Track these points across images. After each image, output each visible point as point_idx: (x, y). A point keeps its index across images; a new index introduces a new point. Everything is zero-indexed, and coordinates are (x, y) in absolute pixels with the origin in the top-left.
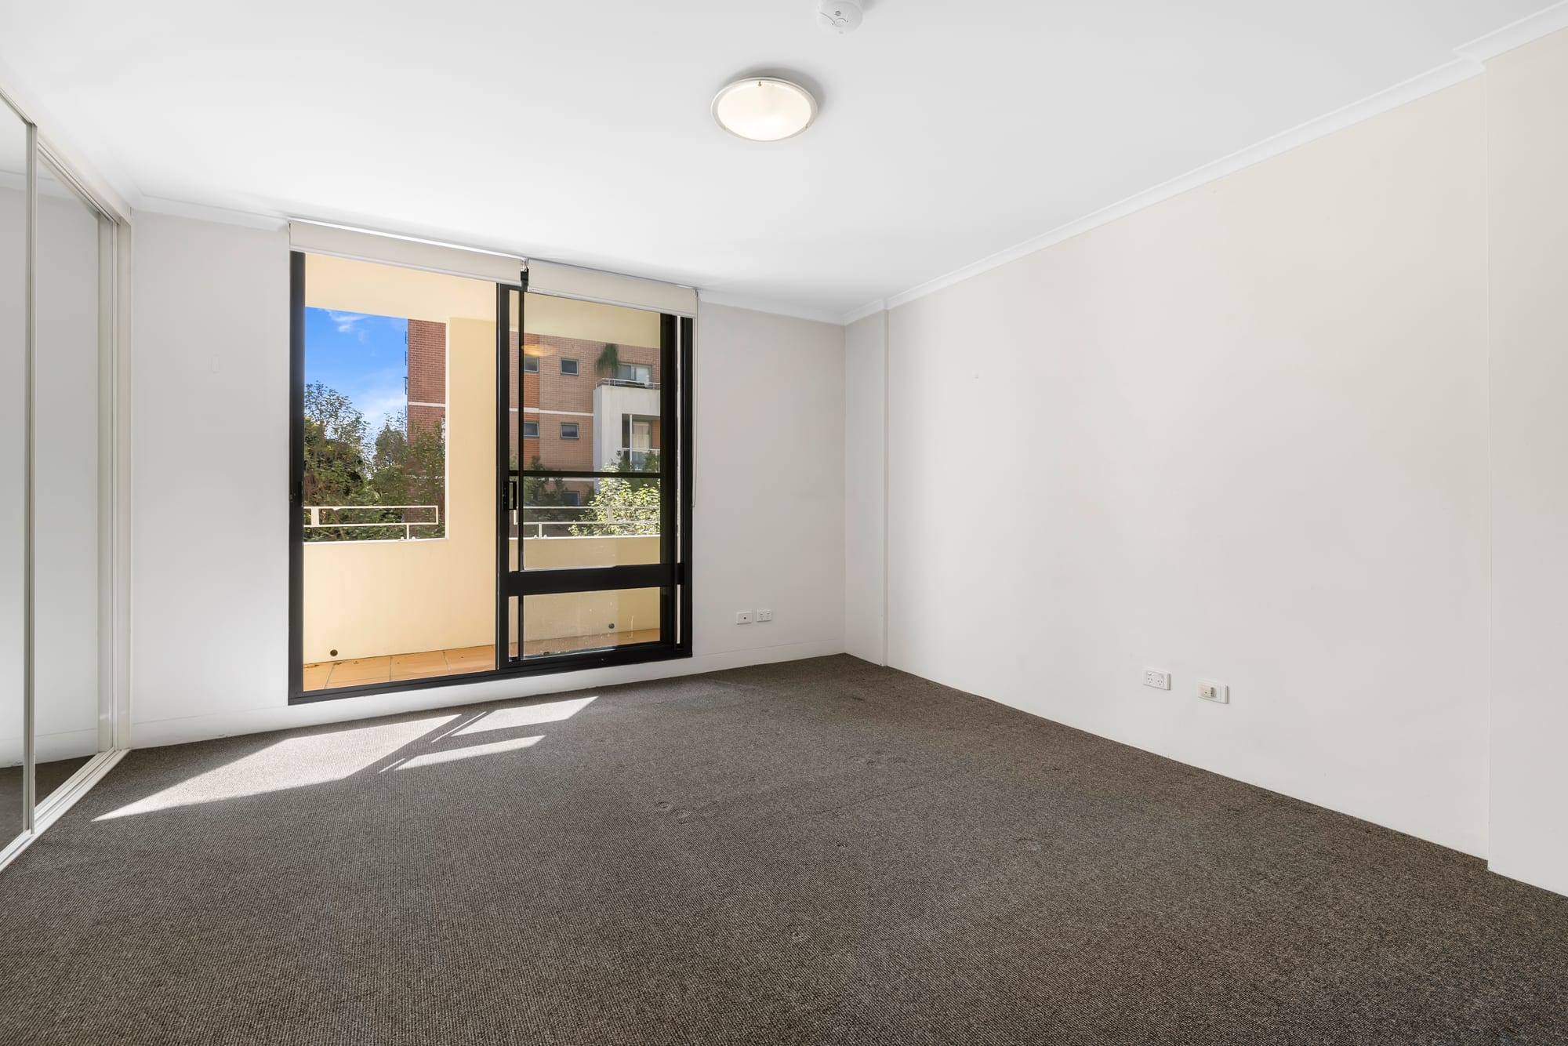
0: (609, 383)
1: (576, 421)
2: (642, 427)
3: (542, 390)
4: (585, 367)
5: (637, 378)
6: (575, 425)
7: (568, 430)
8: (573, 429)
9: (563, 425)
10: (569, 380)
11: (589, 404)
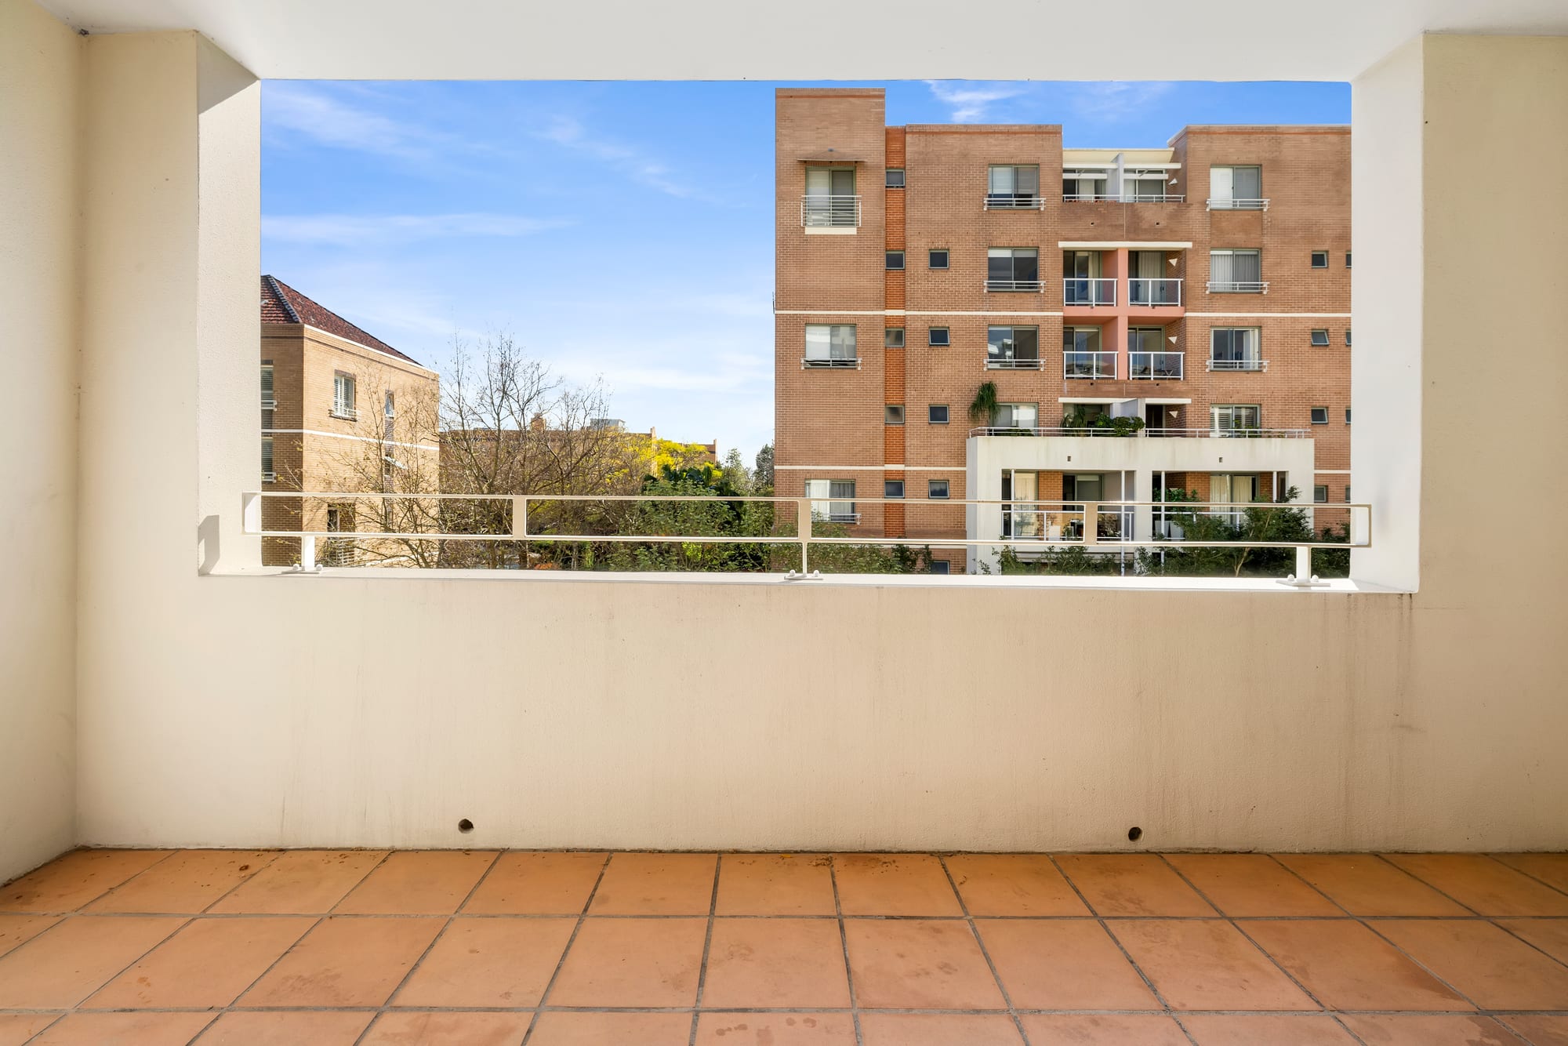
0: (986, 432)
1: (946, 477)
2: (1026, 479)
3: (907, 444)
4: (958, 413)
5: (1019, 425)
6: (946, 482)
7: (937, 487)
8: (943, 487)
9: (931, 482)
10: (939, 429)
11: (961, 457)
